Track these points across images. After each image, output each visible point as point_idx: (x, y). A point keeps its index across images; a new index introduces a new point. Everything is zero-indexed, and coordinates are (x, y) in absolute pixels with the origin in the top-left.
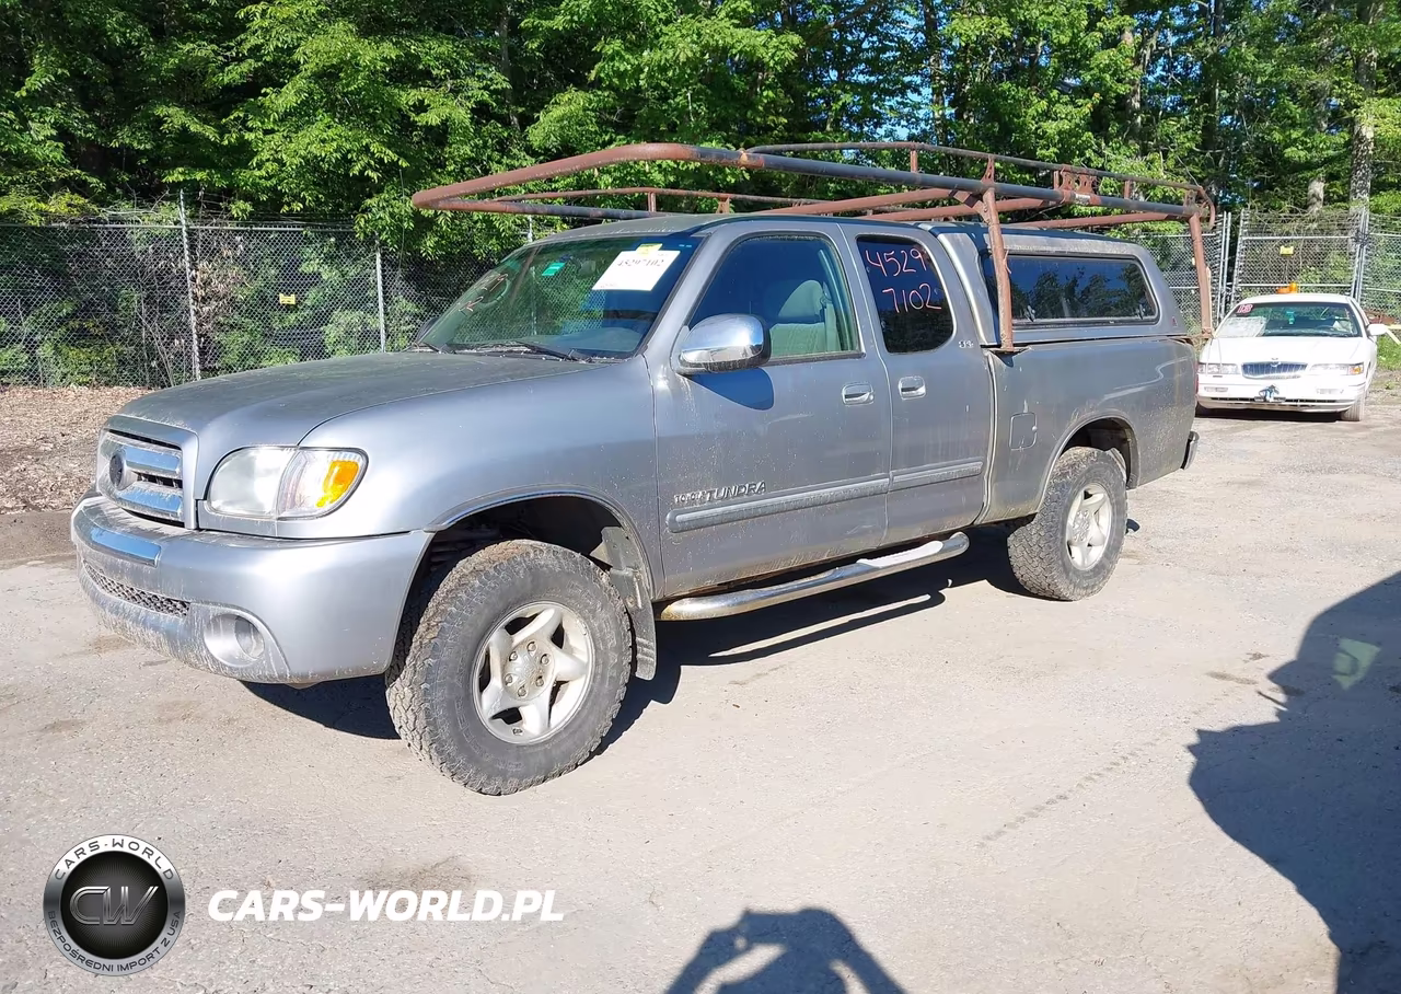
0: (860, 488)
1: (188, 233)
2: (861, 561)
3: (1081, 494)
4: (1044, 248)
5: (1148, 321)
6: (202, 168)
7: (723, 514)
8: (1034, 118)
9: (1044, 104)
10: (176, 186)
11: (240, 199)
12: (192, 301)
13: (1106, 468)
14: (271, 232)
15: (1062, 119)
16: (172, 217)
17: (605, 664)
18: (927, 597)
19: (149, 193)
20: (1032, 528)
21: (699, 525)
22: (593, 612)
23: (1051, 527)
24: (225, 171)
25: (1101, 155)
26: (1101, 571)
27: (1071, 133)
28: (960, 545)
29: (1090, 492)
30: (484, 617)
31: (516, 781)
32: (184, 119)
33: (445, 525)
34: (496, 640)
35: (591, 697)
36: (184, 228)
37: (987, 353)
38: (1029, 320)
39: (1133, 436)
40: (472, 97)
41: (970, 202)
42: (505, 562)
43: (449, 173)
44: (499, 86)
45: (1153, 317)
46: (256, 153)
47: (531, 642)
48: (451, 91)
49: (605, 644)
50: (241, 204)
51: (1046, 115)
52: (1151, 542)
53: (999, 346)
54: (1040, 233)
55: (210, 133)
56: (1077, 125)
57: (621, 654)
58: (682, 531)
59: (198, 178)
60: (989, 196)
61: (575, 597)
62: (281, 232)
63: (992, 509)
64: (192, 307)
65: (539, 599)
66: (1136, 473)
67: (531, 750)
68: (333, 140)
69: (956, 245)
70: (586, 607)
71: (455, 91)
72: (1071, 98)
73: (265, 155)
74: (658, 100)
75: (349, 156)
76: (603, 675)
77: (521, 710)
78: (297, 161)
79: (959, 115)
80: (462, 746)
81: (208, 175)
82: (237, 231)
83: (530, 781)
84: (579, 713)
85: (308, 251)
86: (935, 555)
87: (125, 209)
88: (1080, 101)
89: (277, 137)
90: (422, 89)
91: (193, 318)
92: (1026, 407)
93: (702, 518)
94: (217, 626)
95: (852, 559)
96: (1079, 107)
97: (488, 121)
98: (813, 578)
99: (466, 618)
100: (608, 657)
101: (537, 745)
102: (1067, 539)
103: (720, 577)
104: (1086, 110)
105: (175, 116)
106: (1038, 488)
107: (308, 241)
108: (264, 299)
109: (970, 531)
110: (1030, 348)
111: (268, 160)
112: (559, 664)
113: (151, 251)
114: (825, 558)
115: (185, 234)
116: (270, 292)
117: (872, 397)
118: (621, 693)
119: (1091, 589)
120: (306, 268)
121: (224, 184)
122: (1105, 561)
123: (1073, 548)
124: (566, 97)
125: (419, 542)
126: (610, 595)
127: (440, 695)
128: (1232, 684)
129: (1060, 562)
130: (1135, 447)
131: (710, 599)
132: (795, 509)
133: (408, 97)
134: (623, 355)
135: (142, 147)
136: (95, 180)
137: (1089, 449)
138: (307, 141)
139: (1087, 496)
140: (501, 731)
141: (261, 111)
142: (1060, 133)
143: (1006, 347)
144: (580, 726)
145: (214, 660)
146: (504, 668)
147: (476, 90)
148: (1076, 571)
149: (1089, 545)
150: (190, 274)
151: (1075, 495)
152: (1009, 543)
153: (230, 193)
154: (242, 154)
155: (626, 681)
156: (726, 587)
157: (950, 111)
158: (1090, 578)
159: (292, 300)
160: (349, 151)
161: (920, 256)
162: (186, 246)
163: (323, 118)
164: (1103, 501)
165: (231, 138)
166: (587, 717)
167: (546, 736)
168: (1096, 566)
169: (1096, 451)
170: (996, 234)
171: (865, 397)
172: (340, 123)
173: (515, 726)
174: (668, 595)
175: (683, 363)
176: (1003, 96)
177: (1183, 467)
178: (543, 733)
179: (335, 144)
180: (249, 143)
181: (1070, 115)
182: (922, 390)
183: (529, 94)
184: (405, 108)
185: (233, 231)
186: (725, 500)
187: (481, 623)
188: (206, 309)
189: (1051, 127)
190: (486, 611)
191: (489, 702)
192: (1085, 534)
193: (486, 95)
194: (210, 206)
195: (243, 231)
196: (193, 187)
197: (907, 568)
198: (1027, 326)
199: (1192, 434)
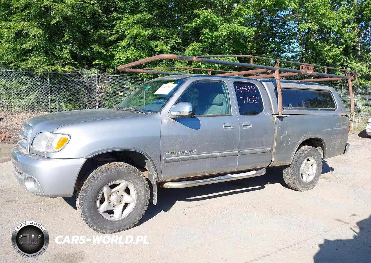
0: (228, 154)
1: (98, 76)
2: (228, 175)
3: (306, 160)
4: (298, 87)
5: (332, 109)
6: (102, 60)
7: (181, 158)
8: (326, 51)
9: (328, 48)
10: (95, 65)
11: (111, 68)
12: (97, 93)
13: (315, 152)
14: (118, 77)
15: (334, 52)
16: (95, 72)
17: (140, 200)
18: (260, 186)
19: (90, 66)
20: (289, 169)
21: (174, 161)
22: (137, 184)
23: (295, 169)
24: (108, 61)
25: (347, 62)
26: (312, 184)
27: (337, 56)
28: (263, 172)
29: (309, 159)
30: (101, 184)
31: (109, 231)
32: (98, 48)
33: (91, 157)
34: (105, 190)
35: (136, 208)
36: (97, 75)
37: (274, 116)
38: (290, 108)
39: (324, 143)
40: (171, 44)
41: (271, 73)
42: (109, 168)
43: (164, 63)
44: (178, 41)
45: (334, 108)
46: (115, 57)
47: (117, 192)
48: (166, 42)
49: (141, 193)
50: (111, 69)
51: (330, 50)
52: (336, 175)
53: (278, 115)
54: (298, 83)
55: (104, 52)
56: (338, 53)
57: (146, 197)
58: (168, 162)
59: (101, 63)
60: (277, 71)
61: (132, 180)
62: (120, 77)
63: (275, 162)
64: (97, 95)
65: (120, 179)
66: (326, 154)
67: (115, 223)
68: (134, 54)
69: (268, 85)
70: (135, 183)
71: (167, 43)
72: (338, 46)
73: (117, 57)
74: (220, 45)
75: (137, 58)
76: (140, 203)
77: (114, 210)
78: (124, 59)
79: (306, 51)
80: (92, 220)
81: (103, 62)
82: (110, 76)
83: (114, 231)
84: (131, 213)
85: (128, 82)
86: (253, 174)
87: (84, 70)
88: (340, 47)
89: (121, 53)
90: (158, 41)
91: (97, 98)
92: (287, 133)
93: (175, 159)
94: (28, 179)
95: (226, 174)
96: (339, 48)
97: (175, 50)
98: (212, 179)
99: (95, 183)
100: (141, 197)
101: (117, 221)
102: (301, 172)
103: (181, 176)
104: (341, 49)
105: (96, 48)
106: (290, 157)
107: (127, 79)
108: (115, 93)
109: (268, 168)
110: (289, 116)
111: (117, 58)
112: (127, 198)
113: (88, 80)
114: (217, 173)
115: (97, 76)
116: (117, 92)
117: (233, 128)
118: (146, 208)
119: (308, 189)
120: (126, 86)
121: (107, 64)
122: (314, 180)
123: (303, 176)
124: (193, 44)
125: (82, 161)
126: (143, 180)
127: (86, 205)
128: (342, 223)
129: (298, 180)
130: (325, 146)
131: (178, 182)
132: (206, 158)
133: (154, 43)
134: (156, 112)
135: (88, 55)
136: (77, 63)
137: (309, 147)
138: (127, 54)
139: (308, 160)
140: (107, 216)
141: (118, 47)
142: (333, 55)
143: (280, 115)
144: (131, 217)
145: (27, 189)
146: (108, 198)
147: (172, 42)
148: (303, 183)
149: (309, 175)
150: (97, 86)
151: (304, 160)
152: (283, 173)
153: (108, 67)
154: (112, 57)
155: (148, 205)
156: (184, 179)
157: (304, 50)
158: (308, 185)
159: (122, 94)
160: (137, 57)
161: (254, 88)
162: (97, 80)
163: (132, 48)
164: (314, 162)
165: (109, 53)
166: (133, 214)
167: (121, 219)
168: (311, 182)
169: (311, 147)
170: (278, 82)
171: (231, 127)
172: (136, 50)
173: (111, 215)
174: (164, 180)
175: (171, 115)
176: (317, 45)
177: (344, 153)
178: (120, 217)
179: (134, 55)
180: (113, 54)
181: (337, 51)
182: (251, 126)
183: (186, 43)
184: (152, 46)
185: (109, 76)
186: (183, 154)
187: (100, 185)
188: (100, 95)
189: (331, 54)
190: (102, 182)
191: (103, 208)
192: (307, 171)
193: (175, 44)
194: (103, 70)
195: (111, 76)
196: (99, 65)
197: (244, 178)
198: (289, 109)
199: (347, 144)
